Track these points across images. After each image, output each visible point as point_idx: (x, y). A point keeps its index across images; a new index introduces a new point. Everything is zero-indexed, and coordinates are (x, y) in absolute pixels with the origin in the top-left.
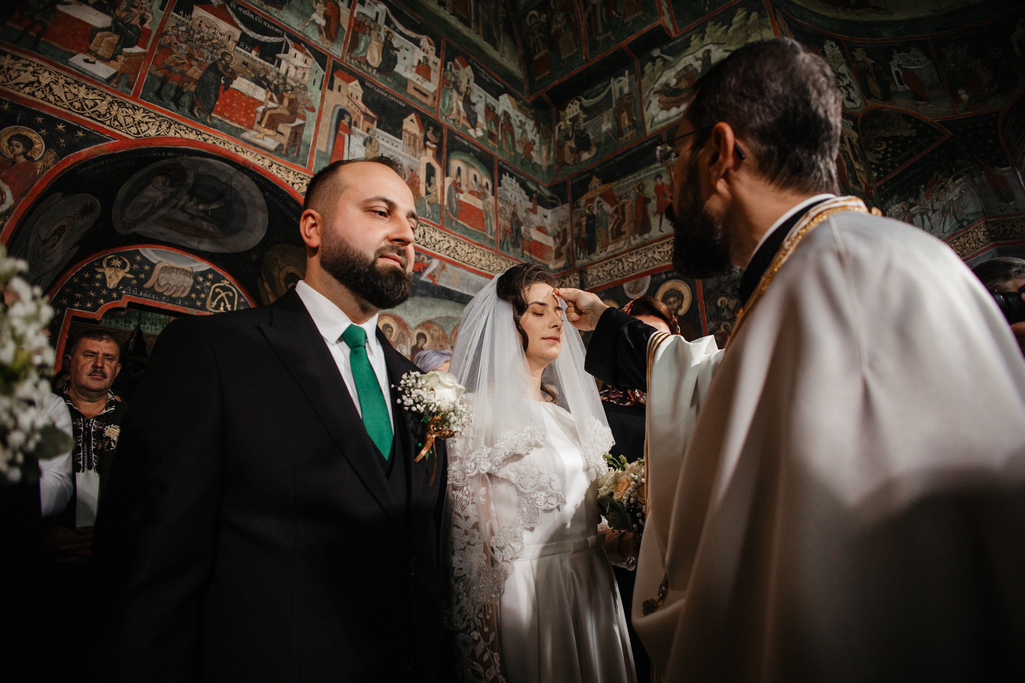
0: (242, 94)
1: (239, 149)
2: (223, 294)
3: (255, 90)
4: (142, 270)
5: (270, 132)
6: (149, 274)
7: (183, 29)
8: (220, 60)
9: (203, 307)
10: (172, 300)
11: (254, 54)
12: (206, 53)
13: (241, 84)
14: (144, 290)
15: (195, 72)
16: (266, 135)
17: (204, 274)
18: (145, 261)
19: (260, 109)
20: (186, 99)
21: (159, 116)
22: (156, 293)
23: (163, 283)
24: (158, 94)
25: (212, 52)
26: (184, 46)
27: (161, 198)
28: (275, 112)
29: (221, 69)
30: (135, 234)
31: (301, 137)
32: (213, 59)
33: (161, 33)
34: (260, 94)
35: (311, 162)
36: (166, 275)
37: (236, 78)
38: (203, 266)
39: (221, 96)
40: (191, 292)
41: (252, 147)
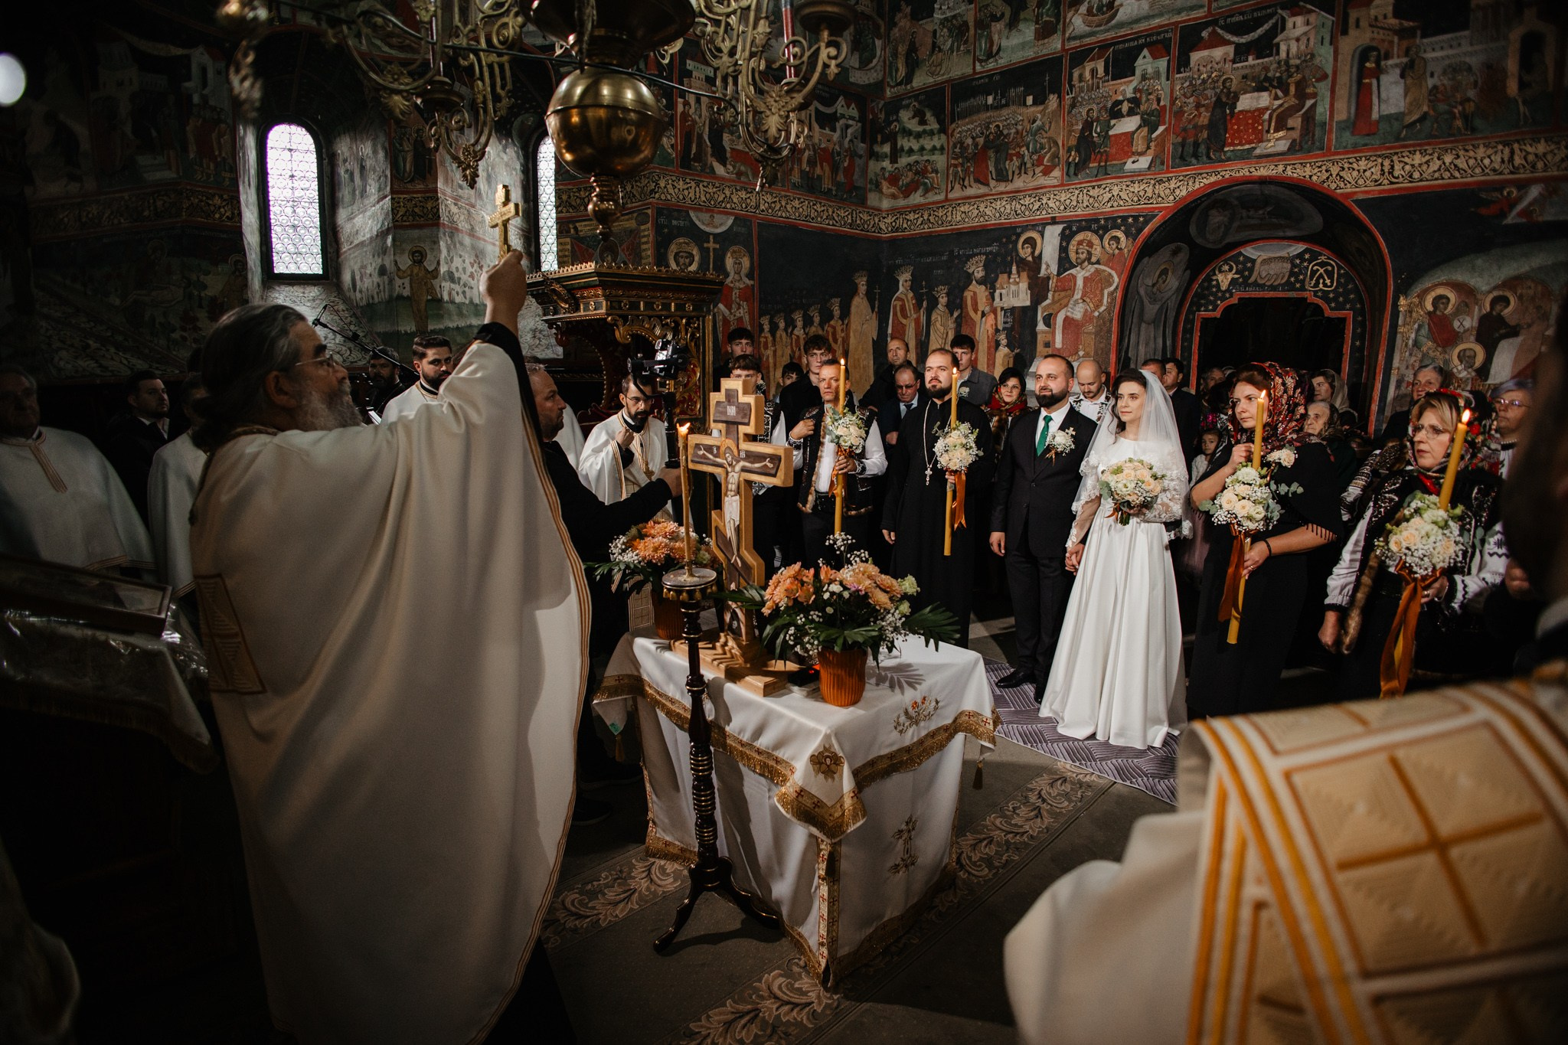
0: (1249, 111)
1: (1253, 170)
2: (1322, 271)
3: (1258, 99)
4: (1245, 269)
5: (1281, 134)
6: (1251, 270)
7: (1187, 84)
8: (1222, 91)
9: (1303, 289)
10: (1273, 288)
11: (1251, 61)
12: (1209, 93)
13: (1246, 102)
14: (1249, 285)
15: (1204, 118)
16: (1277, 140)
17: (1300, 256)
18: (1248, 259)
19: (1266, 116)
20: (1202, 149)
21: (1185, 176)
22: (1259, 285)
23: (1264, 274)
24: (1182, 158)
25: (1214, 88)
26: (1191, 100)
27: (1226, 219)
28: (1279, 111)
29: (1224, 100)
30: (1229, 244)
31: (1314, 119)
32: (1216, 94)
33: (1173, 101)
34: (1264, 99)
35: (1330, 140)
36: (1266, 267)
37: (1238, 100)
38: (1300, 247)
39: (1229, 126)
40: (1289, 277)
41: (1264, 160)
